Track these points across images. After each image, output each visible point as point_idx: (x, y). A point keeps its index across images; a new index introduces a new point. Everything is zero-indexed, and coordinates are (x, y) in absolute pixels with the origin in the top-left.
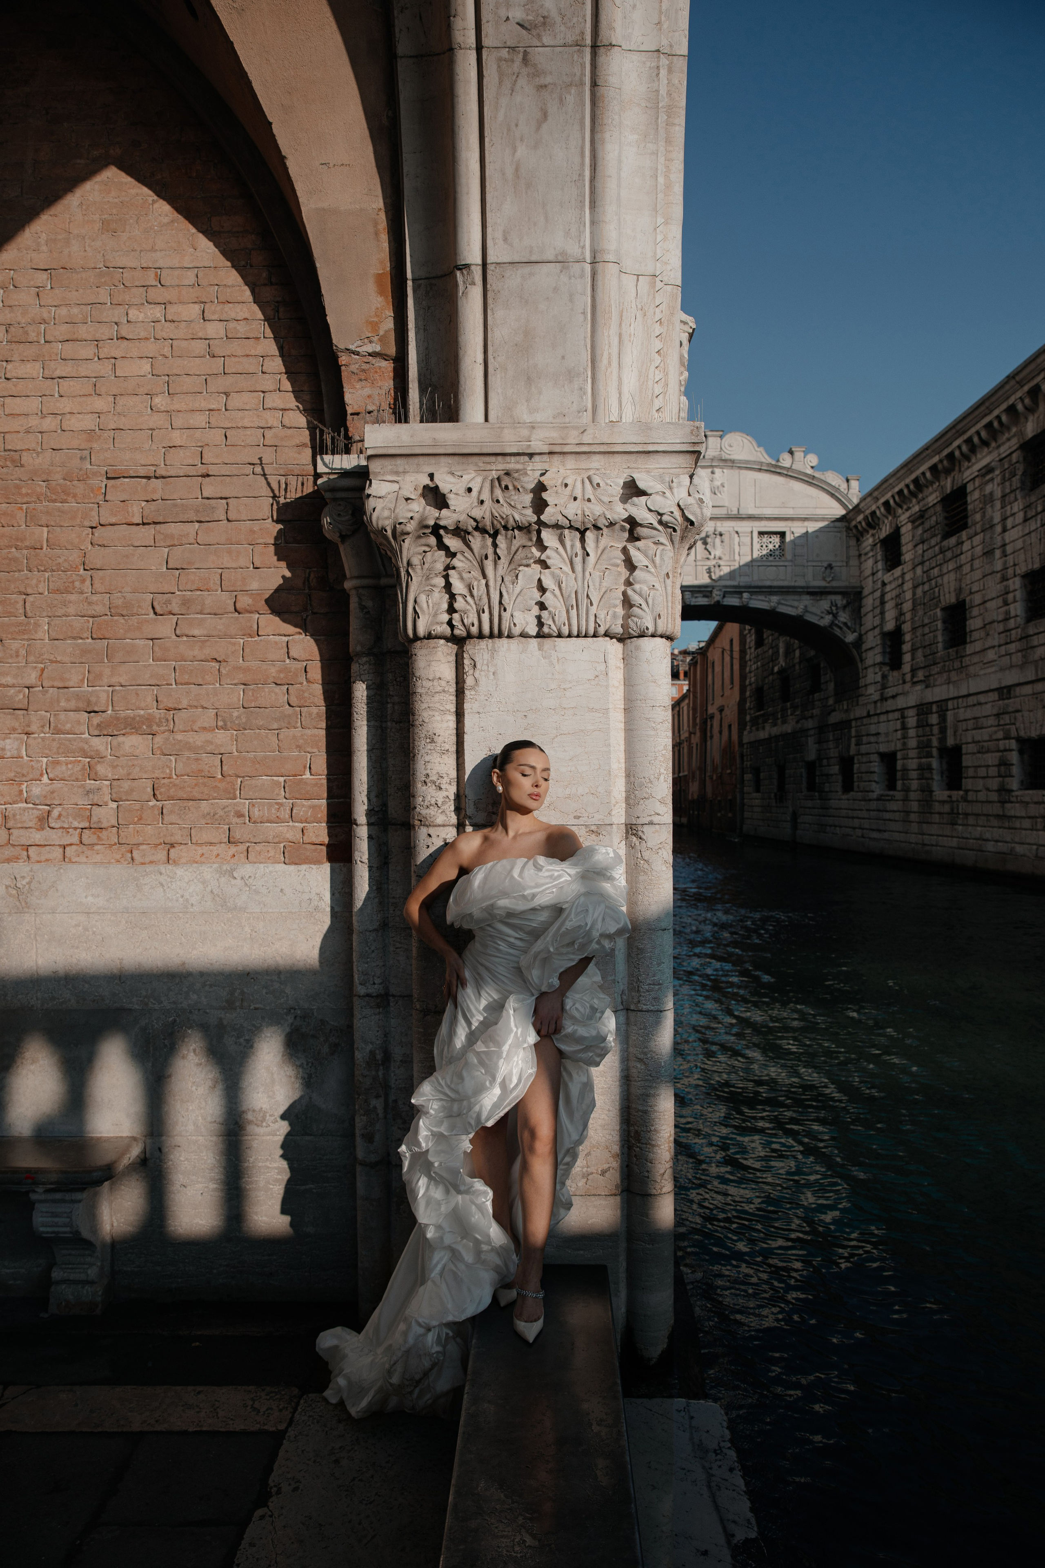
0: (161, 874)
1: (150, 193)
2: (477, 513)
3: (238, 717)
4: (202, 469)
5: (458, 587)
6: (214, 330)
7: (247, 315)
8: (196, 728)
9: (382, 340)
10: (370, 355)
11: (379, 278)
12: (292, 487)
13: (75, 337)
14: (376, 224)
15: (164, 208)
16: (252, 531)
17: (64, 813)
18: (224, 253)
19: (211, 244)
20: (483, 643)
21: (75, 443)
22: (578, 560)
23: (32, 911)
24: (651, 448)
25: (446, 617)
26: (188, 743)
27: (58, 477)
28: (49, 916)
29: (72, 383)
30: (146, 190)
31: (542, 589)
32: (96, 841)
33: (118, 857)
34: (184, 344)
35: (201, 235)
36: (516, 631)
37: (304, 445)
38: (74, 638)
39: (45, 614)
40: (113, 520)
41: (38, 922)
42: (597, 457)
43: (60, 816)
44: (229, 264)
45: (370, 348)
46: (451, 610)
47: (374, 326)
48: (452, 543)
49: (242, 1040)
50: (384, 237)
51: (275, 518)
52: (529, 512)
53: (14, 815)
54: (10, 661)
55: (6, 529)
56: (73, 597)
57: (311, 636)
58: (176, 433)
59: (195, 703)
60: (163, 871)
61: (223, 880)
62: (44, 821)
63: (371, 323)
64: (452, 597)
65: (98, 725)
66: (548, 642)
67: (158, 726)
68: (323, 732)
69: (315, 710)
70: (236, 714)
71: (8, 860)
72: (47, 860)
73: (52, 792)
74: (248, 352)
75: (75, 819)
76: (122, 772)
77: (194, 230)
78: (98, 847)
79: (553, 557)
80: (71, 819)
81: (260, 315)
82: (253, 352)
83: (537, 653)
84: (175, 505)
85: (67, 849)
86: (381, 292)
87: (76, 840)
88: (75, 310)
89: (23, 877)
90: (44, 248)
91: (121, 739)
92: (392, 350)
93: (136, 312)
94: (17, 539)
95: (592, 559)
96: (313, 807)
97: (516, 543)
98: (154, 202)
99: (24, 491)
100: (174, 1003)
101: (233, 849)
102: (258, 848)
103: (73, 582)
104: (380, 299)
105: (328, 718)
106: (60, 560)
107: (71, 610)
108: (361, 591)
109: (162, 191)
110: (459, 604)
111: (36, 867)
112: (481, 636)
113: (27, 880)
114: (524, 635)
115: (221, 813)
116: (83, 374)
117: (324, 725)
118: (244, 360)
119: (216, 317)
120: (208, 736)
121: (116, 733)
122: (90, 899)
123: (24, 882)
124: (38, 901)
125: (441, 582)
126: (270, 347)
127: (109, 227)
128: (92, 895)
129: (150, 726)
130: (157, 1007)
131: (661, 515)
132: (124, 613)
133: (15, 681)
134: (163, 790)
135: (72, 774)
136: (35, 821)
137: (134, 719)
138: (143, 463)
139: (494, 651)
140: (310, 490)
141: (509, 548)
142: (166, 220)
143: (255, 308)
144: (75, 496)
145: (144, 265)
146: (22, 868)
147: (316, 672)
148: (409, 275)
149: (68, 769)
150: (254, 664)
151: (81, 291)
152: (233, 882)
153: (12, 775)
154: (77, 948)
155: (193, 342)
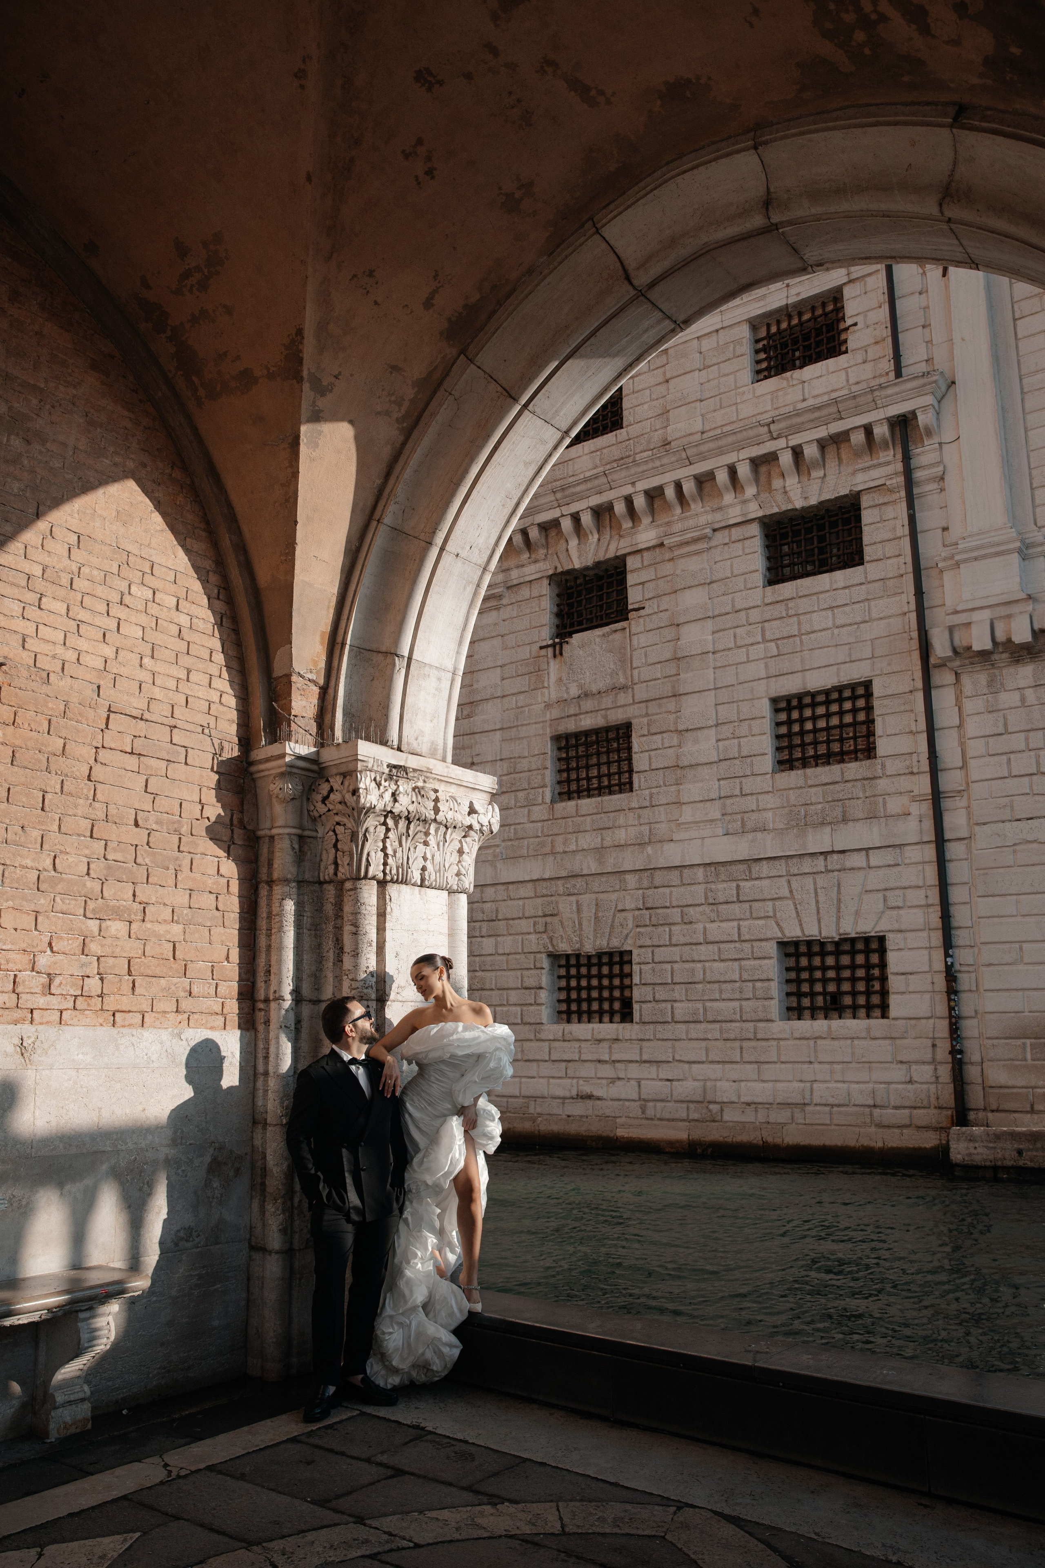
0: (133, 1035)
1: (151, 504)
2: (411, 808)
3: (187, 915)
4: (172, 722)
5: (390, 851)
6: (184, 620)
7: (204, 617)
8: (160, 920)
9: (318, 673)
10: (309, 680)
11: (323, 632)
12: (226, 750)
13: (94, 593)
14: (330, 602)
15: (157, 518)
16: (202, 776)
17: (64, 982)
18: (193, 566)
19: (186, 558)
20: (396, 885)
21: (88, 677)
22: (441, 844)
23: (34, 1067)
24: (477, 787)
25: (382, 868)
26: (155, 931)
27: (75, 700)
28: (47, 1072)
29: (89, 628)
30: (147, 500)
31: (425, 858)
32: (86, 1007)
33: (101, 1021)
34: (165, 624)
35: (180, 548)
36: (413, 882)
37: (233, 721)
38: (79, 835)
39: (59, 811)
40: (113, 746)
41: (38, 1077)
42: (454, 786)
43: (61, 983)
44: (196, 576)
45: (309, 676)
46: (385, 864)
47: (315, 663)
48: (390, 822)
49: (180, 1171)
50: (332, 611)
51: (215, 769)
52: (432, 812)
53: (24, 981)
54: (30, 846)
55: (33, 733)
56: (81, 801)
57: (233, 860)
58: (156, 690)
59: (160, 901)
60: (135, 1033)
61: (174, 1041)
62: (48, 989)
63: (314, 660)
64: (386, 856)
65: (93, 910)
66: (423, 889)
67: (135, 915)
68: (237, 932)
69: (232, 915)
70: (185, 912)
71: (16, 1022)
72: (47, 1022)
73: (55, 964)
74: (203, 643)
75: (71, 987)
76: (108, 951)
77: (175, 543)
78: (88, 1012)
79: (432, 839)
80: (68, 988)
81: (212, 620)
82: (206, 645)
83: (418, 896)
84: (155, 745)
85: (64, 1013)
86: (322, 643)
87: (71, 1005)
88: (95, 572)
89: (29, 1037)
90: (76, 515)
91: (108, 923)
92: (321, 682)
93: (136, 589)
94: (42, 744)
95: (447, 844)
96: (229, 987)
97: (419, 828)
98: (152, 512)
99: (50, 705)
100: (136, 1143)
101: (180, 1017)
102: (196, 1016)
103: (82, 789)
104: (321, 647)
105: (240, 922)
106: (74, 769)
107: (79, 812)
108: (292, 837)
109: (158, 506)
110: (390, 861)
111: (40, 1028)
112: (397, 882)
113: (33, 1039)
114: (414, 885)
115: (173, 988)
116: (97, 624)
117: (237, 926)
118: (201, 648)
119: (186, 611)
120: (168, 927)
121: (105, 918)
122: (81, 1056)
123: (30, 1042)
124: (40, 1059)
125: (381, 845)
126: (216, 644)
127: (123, 517)
128: (83, 1053)
129: (129, 915)
130: (123, 1148)
131: (482, 826)
132: (117, 821)
133: (33, 865)
134: (136, 967)
135: (71, 949)
136: (40, 987)
137: (119, 908)
138: (136, 706)
139: (399, 892)
140: (236, 754)
141: (414, 831)
142: (158, 528)
143: (209, 613)
144: (87, 719)
145: (143, 556)
146: (27, 1030)
147: (235, 887)
148: (348, 642)
149: (68, 944)
150: (198, 876)
151: (100, 559)
152: (181, 1043)
153: (24, 946)
154: (68, 1099)
155: (171, 625)
